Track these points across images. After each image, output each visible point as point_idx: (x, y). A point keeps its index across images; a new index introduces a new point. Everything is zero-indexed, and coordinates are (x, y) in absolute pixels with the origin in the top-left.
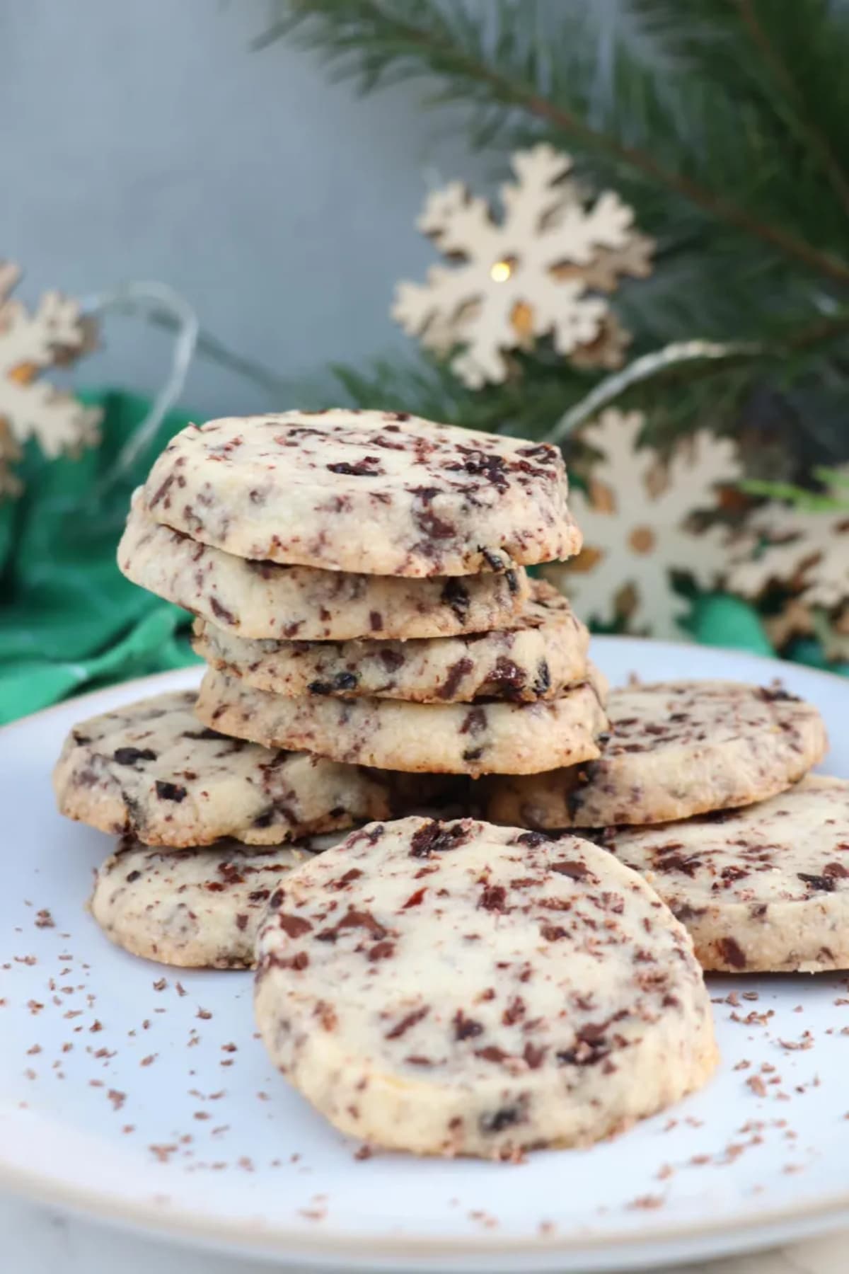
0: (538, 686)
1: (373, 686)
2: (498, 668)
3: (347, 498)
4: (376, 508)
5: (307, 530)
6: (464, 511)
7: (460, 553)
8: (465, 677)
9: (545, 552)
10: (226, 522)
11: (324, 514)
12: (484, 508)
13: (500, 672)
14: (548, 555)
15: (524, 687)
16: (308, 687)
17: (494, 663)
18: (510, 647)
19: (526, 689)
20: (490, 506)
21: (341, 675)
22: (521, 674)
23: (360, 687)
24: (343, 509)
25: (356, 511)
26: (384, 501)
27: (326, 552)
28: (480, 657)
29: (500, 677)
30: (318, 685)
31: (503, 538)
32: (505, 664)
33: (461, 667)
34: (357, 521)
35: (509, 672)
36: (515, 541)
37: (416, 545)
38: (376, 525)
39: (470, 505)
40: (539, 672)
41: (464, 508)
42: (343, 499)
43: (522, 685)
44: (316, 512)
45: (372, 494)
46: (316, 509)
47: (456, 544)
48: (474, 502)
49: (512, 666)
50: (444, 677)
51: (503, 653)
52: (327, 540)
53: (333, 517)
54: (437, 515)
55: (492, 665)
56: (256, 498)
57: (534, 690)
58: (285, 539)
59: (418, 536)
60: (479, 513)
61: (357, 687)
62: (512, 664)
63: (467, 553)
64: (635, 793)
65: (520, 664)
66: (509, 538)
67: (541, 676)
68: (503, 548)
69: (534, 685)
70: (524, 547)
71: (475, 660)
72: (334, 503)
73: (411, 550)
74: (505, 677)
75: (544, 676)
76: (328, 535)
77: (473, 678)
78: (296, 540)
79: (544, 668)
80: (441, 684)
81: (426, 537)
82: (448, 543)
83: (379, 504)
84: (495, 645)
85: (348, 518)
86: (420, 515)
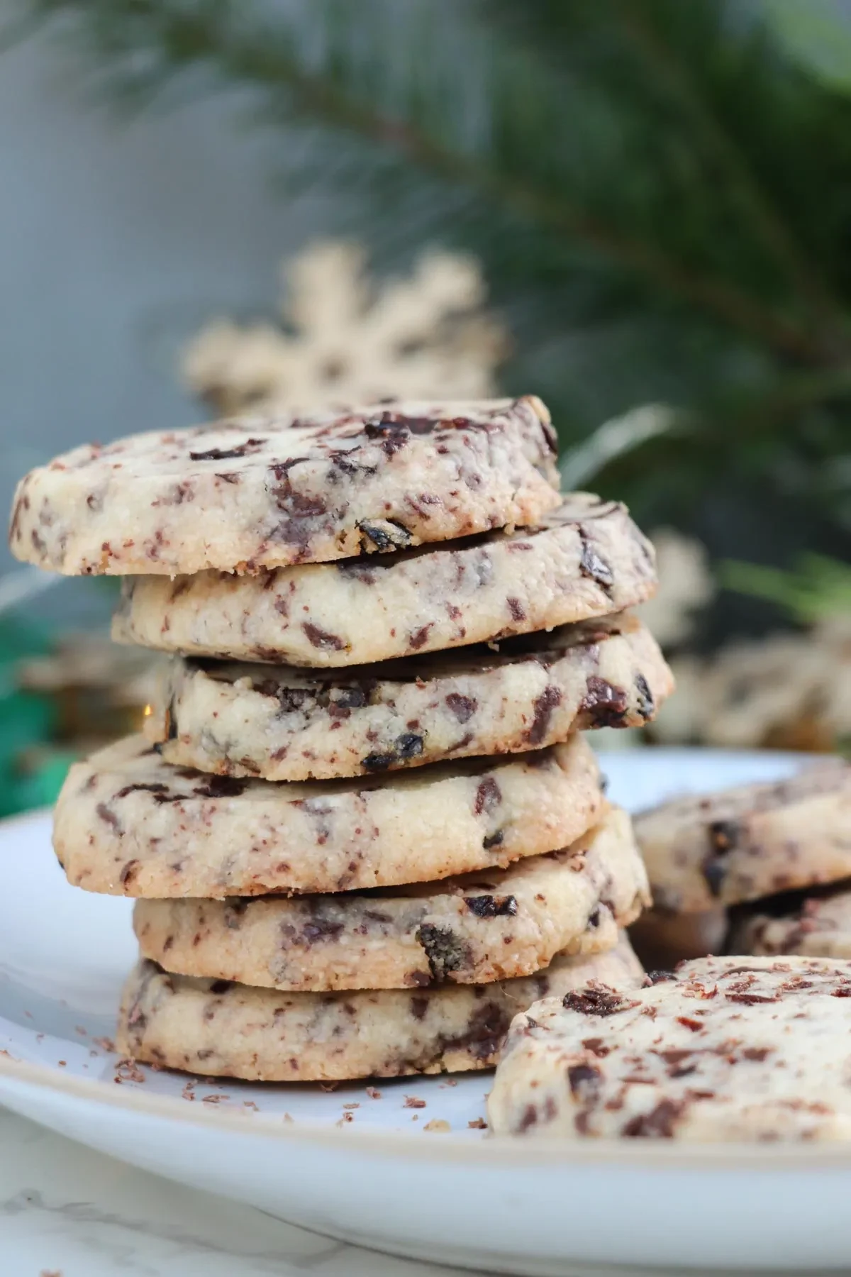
0: (642, 706)
1: (445, 746)
2: (590, 691)
3: (186, 484)
4: (220, 491)
5: (142, 531)
6: (331, 480)
7: (332, 531)
8: (555, 711)
9: (464, 521)
10: (63, 539)
11: (163, 508)
12: (361, 474)
13: (593, 697)
14: (470, 525)
15: (627, 709)
16: (362, 763)
17: (584, 686)
18: (596, 662)
19: (629, 712)
20: (371, 471)
21: (403, 739)
22: (619, 694)
23: (427, 749)
24: (185, 499)
25: (198, 499)
26: (230, 481)
27: (163, 553)
28: (565, 682)
29: (596, 702)
30: (375, 758)
31: (388, 507)
32: (597, 685)
33: (548, 699)
34: (198, 510)
35: (604, 693)
36: (408, 509)
37: (275, 530)
38: (220, 512)
39: (339, 472)
40: (638, 687)
41: (332, 475)
42: (183, 488)
43: (624, 708)
44: (153, 507)
45: (216, 475)
46: (154, 504)
47: (326, 522)
48: (344, 467)
49: (607, 686)
50: (531, 716)
51: (592, 672)
52: (165, 538)
53: (172, 509)
54: (295, 488)
55: (582, 689)
56: (94, 503)
57: (640, 712)
58: (116, 545)
59: (275, 519)
60: (352, 479)
61: (424, 750)
62: (606, 683)
63: (343, 531)
64: (792, 850)
65: (615, 682)
66: (398, 507)
67: (642, 692)
68: (390, 520)
69: (638, 705)
70: (424, 516)
71: (562, 688)
72: (175, 494)
73: (267, 538)
74: (602, 700)
75: (646, 693)
76: (166, 534)
77: (564, 709)
78: (130, 544)
79: (642, 683)
80: (529, 725)
81: (286, 518)
82: (314, 524)
83: (224, 485)
84: (580, 662)
85: (189, 508)
86: (275, 492)
